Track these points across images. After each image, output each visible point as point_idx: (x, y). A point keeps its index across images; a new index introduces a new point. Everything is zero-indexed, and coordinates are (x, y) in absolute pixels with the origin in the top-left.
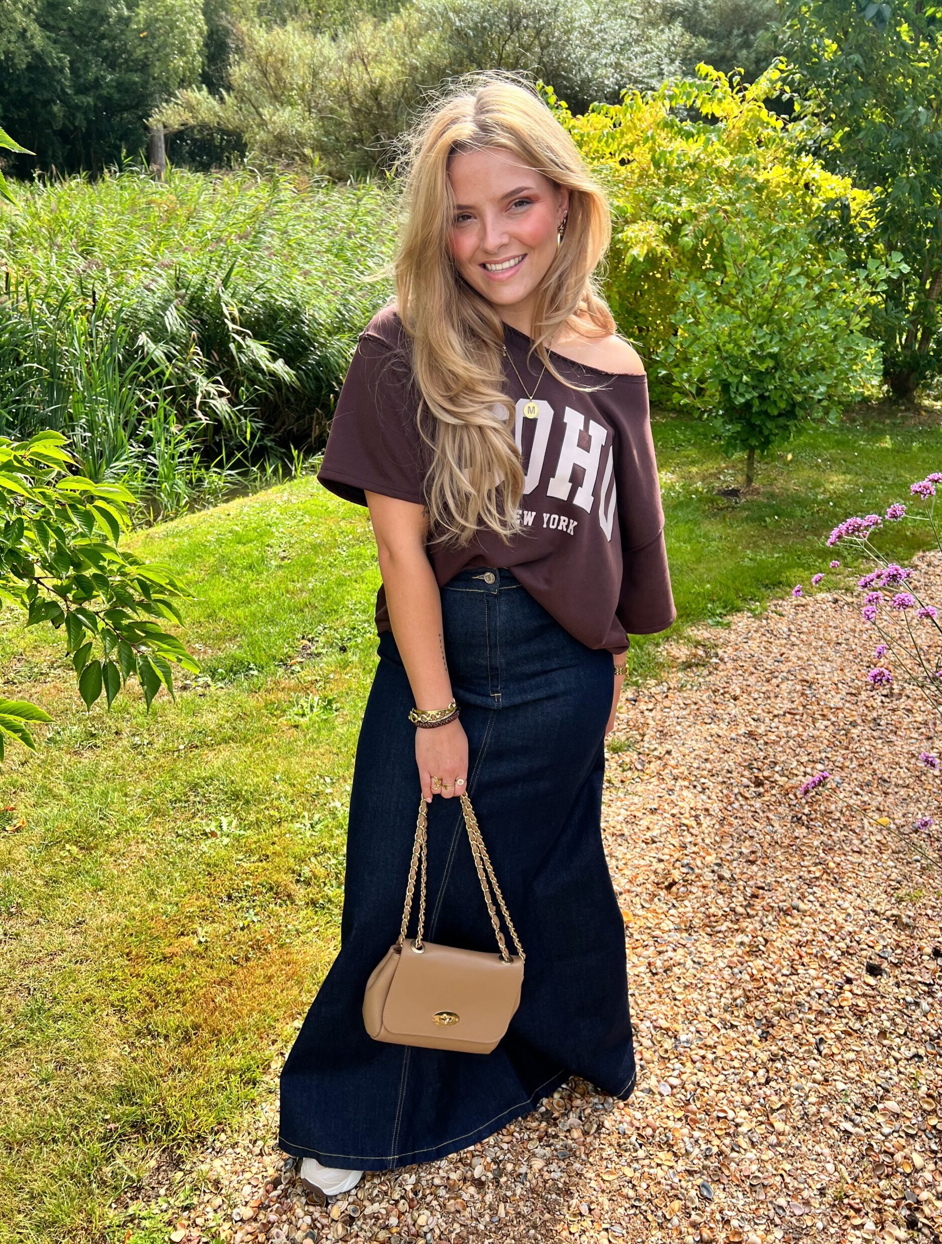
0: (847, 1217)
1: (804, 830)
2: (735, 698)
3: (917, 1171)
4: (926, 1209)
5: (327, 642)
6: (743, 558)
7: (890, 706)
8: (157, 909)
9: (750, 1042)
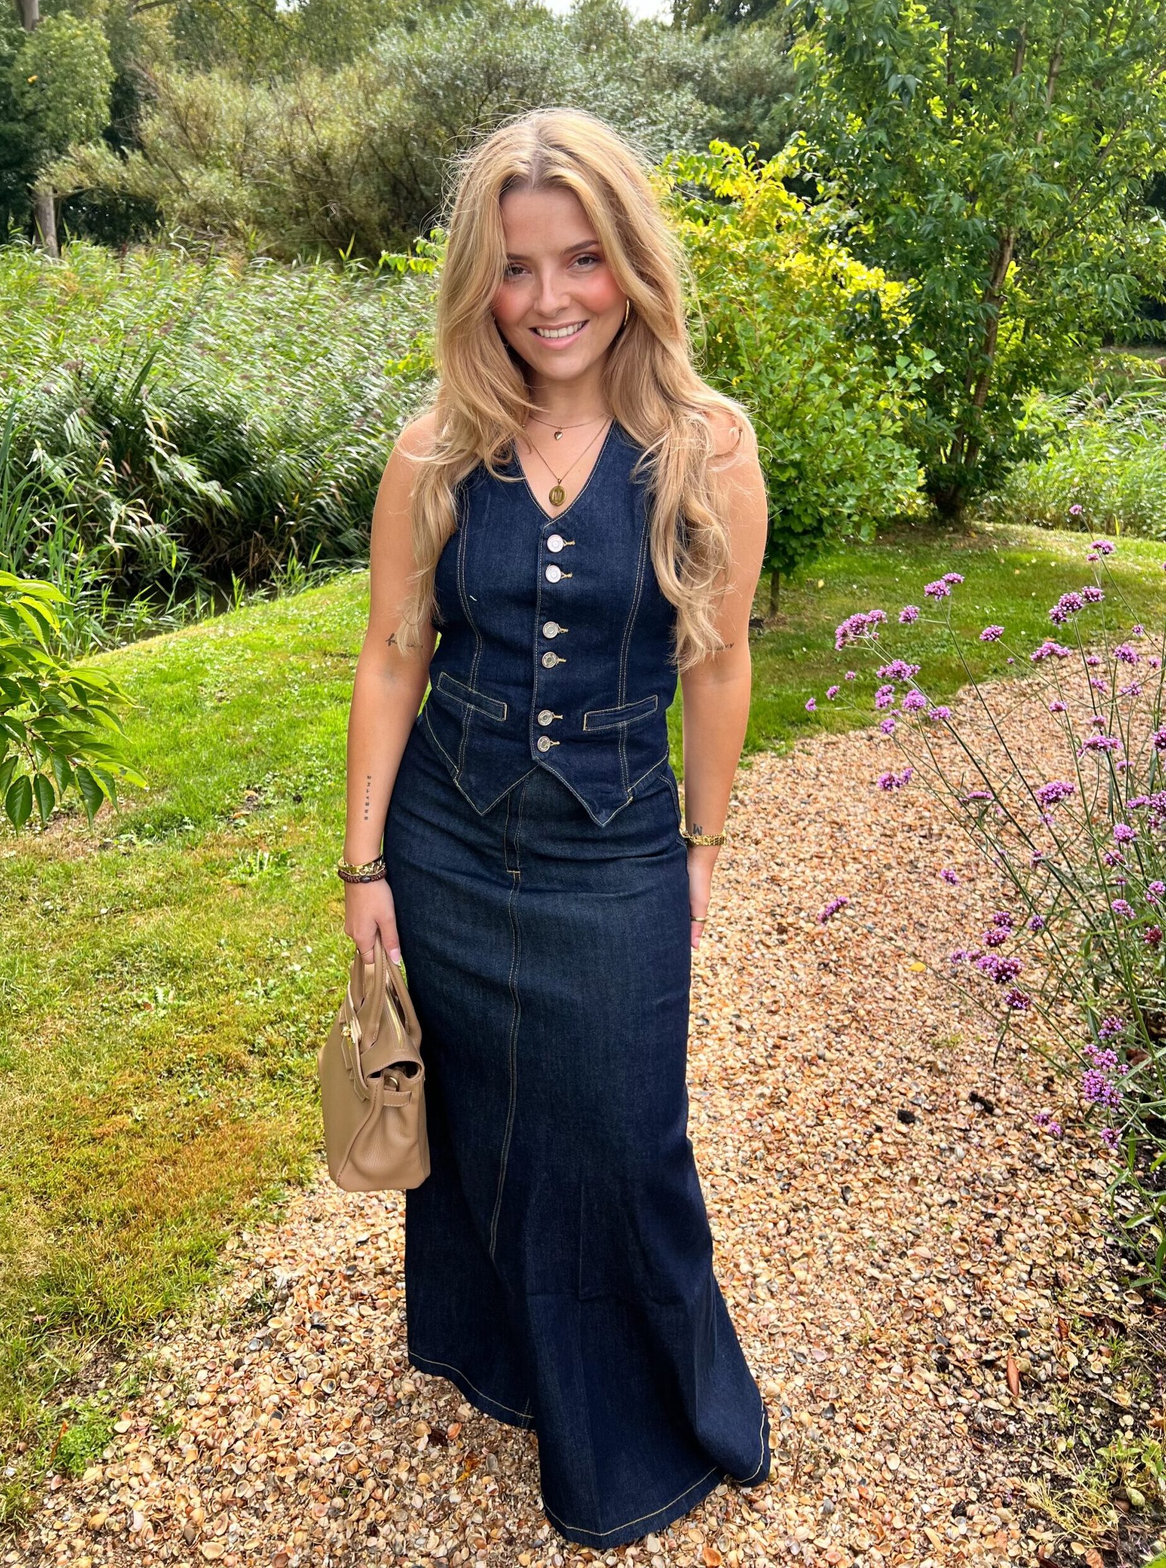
0: (873, 1362)
1: (832, 978)
2: (757, 843)
3: (948, 1315)
4: (959, 1353)
5: (277, 793)
6: (765, 694)
7: (929, 848)
8: (82, 1088)
9: (771, 1195)
